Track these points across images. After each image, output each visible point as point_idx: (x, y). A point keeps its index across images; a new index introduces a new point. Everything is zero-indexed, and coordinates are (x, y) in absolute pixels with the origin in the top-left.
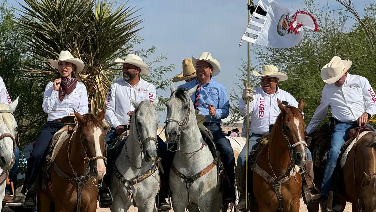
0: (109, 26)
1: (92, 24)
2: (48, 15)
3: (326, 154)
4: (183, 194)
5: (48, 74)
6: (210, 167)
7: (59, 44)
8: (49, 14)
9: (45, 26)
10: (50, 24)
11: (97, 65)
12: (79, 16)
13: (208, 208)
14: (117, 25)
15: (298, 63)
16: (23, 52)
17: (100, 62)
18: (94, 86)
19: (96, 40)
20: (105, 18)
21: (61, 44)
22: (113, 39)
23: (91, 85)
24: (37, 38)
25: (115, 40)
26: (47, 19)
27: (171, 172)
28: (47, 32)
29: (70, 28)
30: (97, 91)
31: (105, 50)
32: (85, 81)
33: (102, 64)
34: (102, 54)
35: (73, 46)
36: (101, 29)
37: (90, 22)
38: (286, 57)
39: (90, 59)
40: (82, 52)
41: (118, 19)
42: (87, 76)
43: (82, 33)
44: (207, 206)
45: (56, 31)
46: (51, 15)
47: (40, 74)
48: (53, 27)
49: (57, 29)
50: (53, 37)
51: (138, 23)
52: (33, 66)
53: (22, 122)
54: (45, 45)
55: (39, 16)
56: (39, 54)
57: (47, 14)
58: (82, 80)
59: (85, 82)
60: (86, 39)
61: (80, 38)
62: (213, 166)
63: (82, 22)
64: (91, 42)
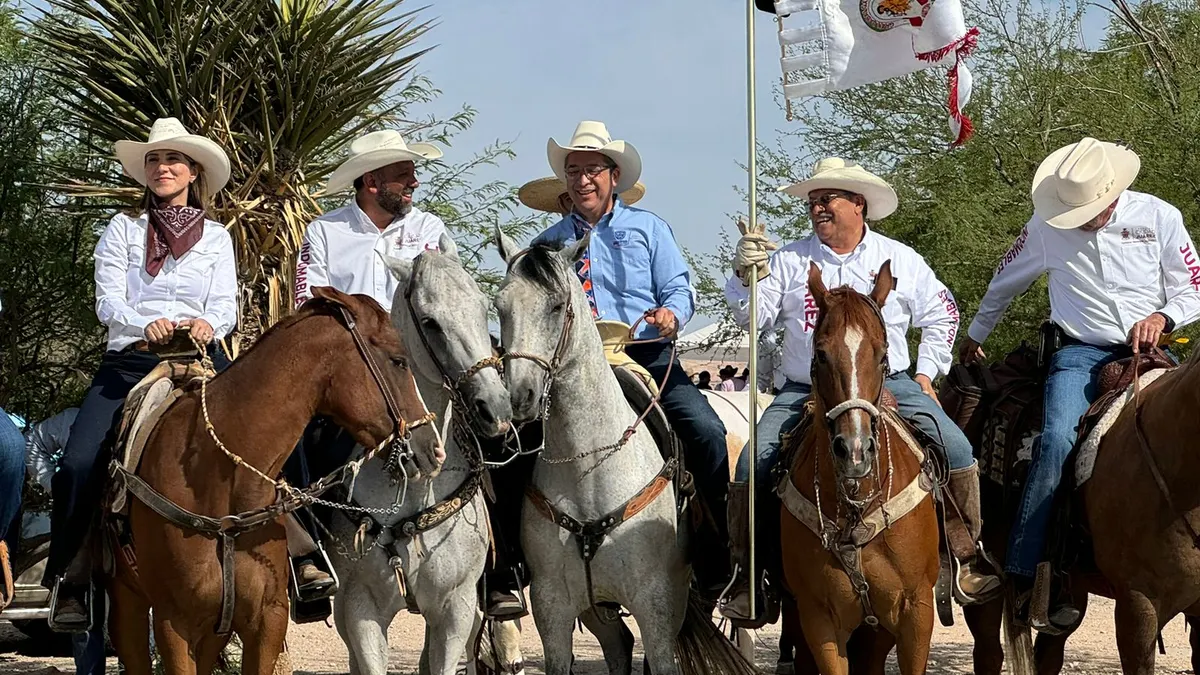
0: (324, 43)
1: (268, 37)
2: (128, 10)
3: (1028, 442)
4: (570, 576)
5: (132, 198)
6: (650, 491)
7: (166, 102)
8: (133, 6)
9: (121, 44)
10: (136, 37)
11: (288, 168)
12: (227, 11)
13: (664, 618)
14: (350, 38)
15: (932, 151)
16: (50, 128)
17: (297, 158)
18: (279, 234)
19: (285, 90)
20: (312, 18)
21: (170, 101)
22: (337, 83)
23: (269, 230)
24: (93, 84)
25: (344, 88)
26: (125, 23)
27: (529, 508)
28: (126, 64)
29: (198, 50)
30: (288, 251)
31: (313, 119)
32: (251, 219)
33: (303, 163)
34: (302, 130)
35: (210, 106)
36: (299, 51)
37: (264, 31)
38: (893, 133)
39: (265, 147)
40: (239, 124)
41: (354, 20)
42: (257, 202)
43: (237, 66)
44: (660, 613)
45: (155, 60)
46: (138, 10)
47: (107, 199)
48: (146, 48)
49: (159, 54)
50: (145, 80)
51: (418, 31)
52: (83, 174)
53: (51, 352)
54: (122, 105)
55: (99, 14)
56: (101, 135)
57: (124, 7)
58: (240, 216)
59: (251, 223)
60: (252, 85)
61: (232, 82)
62: (661, 486)
63: (237, 29)
64: (268, 95)
